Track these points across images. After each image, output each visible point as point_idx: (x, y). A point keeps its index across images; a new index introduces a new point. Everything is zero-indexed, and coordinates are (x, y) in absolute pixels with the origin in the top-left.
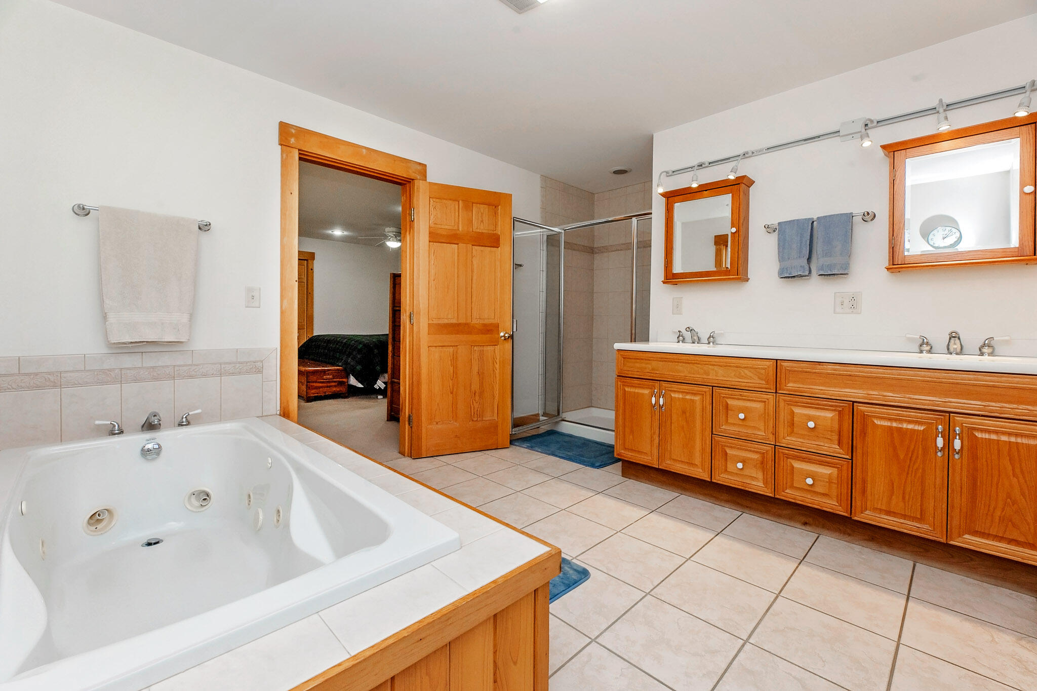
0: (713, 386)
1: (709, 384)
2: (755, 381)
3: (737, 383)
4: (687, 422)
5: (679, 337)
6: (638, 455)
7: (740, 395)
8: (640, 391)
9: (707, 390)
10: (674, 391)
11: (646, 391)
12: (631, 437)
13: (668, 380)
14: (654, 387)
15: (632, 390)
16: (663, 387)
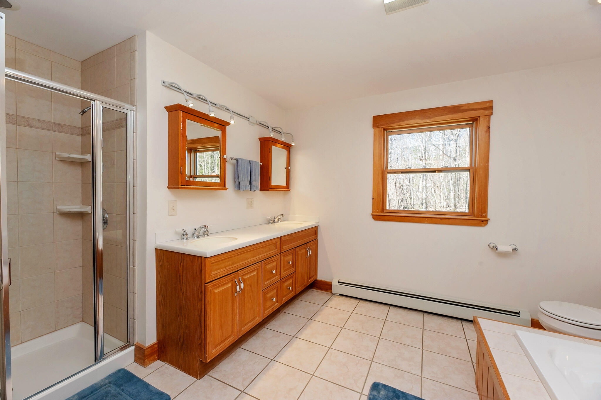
1: (260, 261)
2: (273, 251)
3: (269, 255)
4: (252, 292)
5: (184, 235)
6: (225, 342)
7: (271, 261)
8: (226, 287)
9: (260, 264)
10: (245, 274)
11: (230, 285)
12: (221, 331)
13: (242, 267)
14: (234, 278)
15: (220, 289)
16: (240, 275)
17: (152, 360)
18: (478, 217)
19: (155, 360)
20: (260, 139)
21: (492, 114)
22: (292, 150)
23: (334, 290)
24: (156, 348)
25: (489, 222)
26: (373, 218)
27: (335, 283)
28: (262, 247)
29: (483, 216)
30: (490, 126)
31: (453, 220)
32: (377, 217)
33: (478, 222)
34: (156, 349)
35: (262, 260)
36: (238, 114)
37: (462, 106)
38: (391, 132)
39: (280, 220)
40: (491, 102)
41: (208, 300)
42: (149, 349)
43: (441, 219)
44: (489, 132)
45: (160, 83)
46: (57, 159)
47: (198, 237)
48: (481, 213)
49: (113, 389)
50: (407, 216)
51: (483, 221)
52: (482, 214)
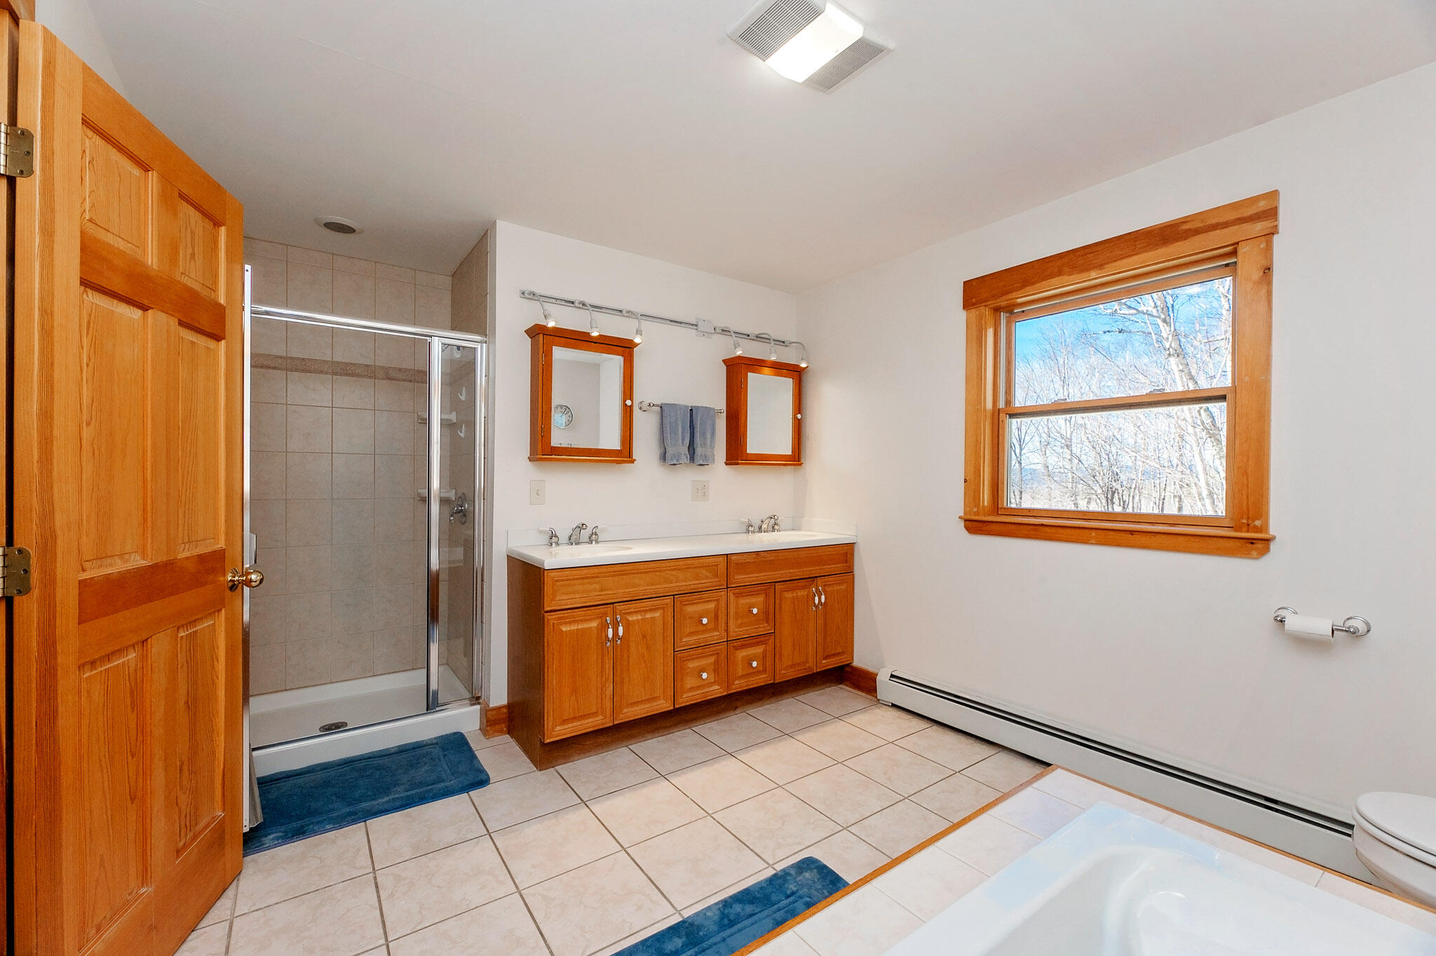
0: (674, 595)
1: (669, 594)
2: (707, 581)
3: (696, 586)
4: (648, 648)
5: (553, 538)
6: (584, 722)
7: (700, 599)
8: (586, 625)
9: (669, 601)
10: (631, 613)
11: (594, 624)
12: (573, 698)
13: (625, 599)
14: (606, 614)
15: (574, 627)
16: (618, 612)
17: (498, 732)
18: (1240, 531)
19: (501, 732)
20: (725, 361)
21: (1273, 231)
22: (804, 378)
23: (881, 693)
24: (504, 713)
25: (1273, 546)
26: (968, 529)
27: (883, 678)
28: (675, 569)
29: (1255, 527)
30: (1272, 264)
31: (1171, 536)
32: (975, 526)
33: (1238, 543)
34: (504, 716)
35: (676, 593)
36: (671, 321)
37: (1184, 222)
38: (1023, 312)
39: (776, 527)
40: (1274, 194)
41: (548, 640)
42: (494, 712)
43: (1132, 532)
44: (1270, 283)
45: (519, 294)
46: (419, 421)
47: (578, 543)
48: (1248, 518)
49: (436, 751)
50: (1042, 525)
51: (1252, 541)
52: (1250, 522)
